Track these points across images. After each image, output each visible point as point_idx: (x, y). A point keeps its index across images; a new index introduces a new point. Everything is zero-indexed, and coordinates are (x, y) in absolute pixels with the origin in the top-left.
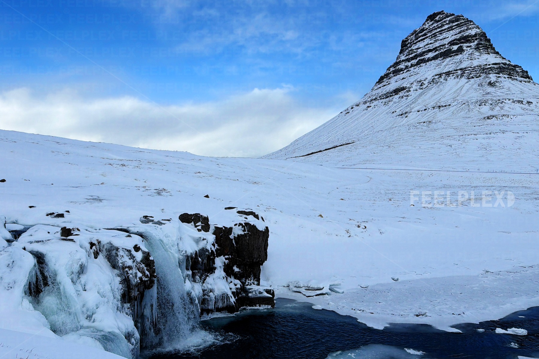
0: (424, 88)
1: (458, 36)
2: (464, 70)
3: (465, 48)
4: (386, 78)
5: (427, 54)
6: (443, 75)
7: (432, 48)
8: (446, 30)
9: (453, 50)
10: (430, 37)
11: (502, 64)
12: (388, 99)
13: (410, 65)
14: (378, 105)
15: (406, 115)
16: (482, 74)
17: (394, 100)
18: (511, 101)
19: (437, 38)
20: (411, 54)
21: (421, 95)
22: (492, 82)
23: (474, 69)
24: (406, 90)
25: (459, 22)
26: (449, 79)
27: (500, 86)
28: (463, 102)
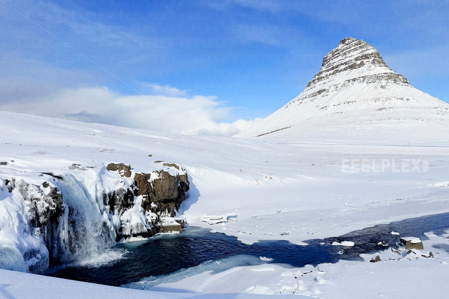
0: (338, 90)
1: (361, 55)
2: (365, 77)
3: (365, 63)
4: (312, 83)
5: (340, 67)
6: (351, 80)
7: (343, 63)
8: (353, 51)
9: (357, 64)
10: (342, 55)
11: (389, 74)
12: (314, 97)
13: (329, 74)
14: (308, 102)
15: (326, 108)
16: (376, 80)
17: (318, 98)
18: (396, 98)
19: (347, 56)
20: (330, 66)
21: (335, 95)
22: (383, 86)
23: (371, 77)
24: (326, 91)
25: (361, 45)
26: (355, 83)
27: (388, 88)
28: (364, 99)
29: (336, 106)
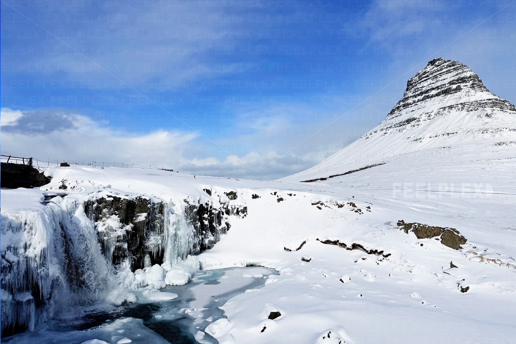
0: (431, 119)
1: (456, 78)
2: (464, 104)
3: (462, 87)
4: (396, 110)
5: (431, 92)
6: (447, 108)
7: (435, 87)
8: (445, 73)
9: (452, 88)
10: (432, 78)
11: (494, 100)
12: (401, 127)
13: (417, 100)
14: (394, 132)
15: (421, 140)
16: (479, 108)
17: (407, 128)
18: (508, 129)
19: (438, 79)
20: (417, 91)
21: (429, 125)
22: (489, 114)
23: (472, 104)
24: (417, 120)
25: (455, 67)
26: (452, 111)
27: (495, 117)
28: (468, 130)
29: (432, 138)
